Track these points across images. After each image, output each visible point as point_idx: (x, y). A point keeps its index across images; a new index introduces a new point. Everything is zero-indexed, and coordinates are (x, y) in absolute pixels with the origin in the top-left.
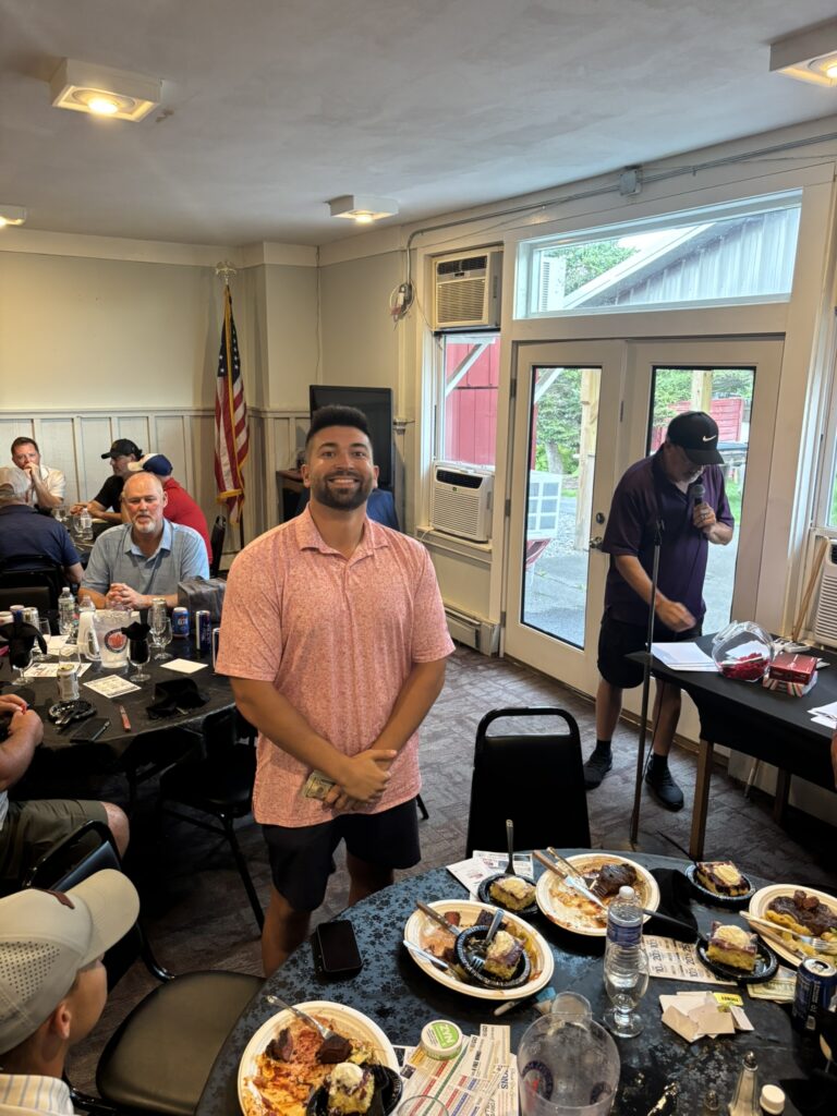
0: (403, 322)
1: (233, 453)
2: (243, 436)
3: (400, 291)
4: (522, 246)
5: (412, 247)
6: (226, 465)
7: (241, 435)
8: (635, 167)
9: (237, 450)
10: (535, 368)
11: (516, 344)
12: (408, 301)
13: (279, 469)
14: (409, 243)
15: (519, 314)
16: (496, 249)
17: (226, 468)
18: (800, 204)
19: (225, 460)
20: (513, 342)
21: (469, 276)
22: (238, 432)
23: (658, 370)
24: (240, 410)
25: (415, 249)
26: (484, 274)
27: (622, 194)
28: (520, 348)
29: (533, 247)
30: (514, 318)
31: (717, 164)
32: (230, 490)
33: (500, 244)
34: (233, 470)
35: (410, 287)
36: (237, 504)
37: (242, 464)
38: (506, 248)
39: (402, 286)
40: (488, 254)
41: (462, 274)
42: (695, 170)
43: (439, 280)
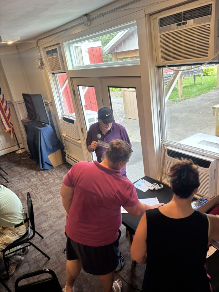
0: (43, 71)
1: (6, 117)
2: (8, 112)
3: (39, 61)
4: (65, 44)
5: (38, 46)
6: (4, 122)
7: (7, 111)
8: (86, 15)
9: (7, 116)
10: (78, 86)
11: (71, 78)
12: (42, 64)
13: (22, 119)
14: (37, 44)
15: (70, 68)
16: (58, 46)
17: (5, 123)
18: (136, 26)
19: (4, 120)
20: (70, 77)
21: (55, 55)
22: (6, 110)
23: (109, 88)
24: (5, 104)
25: (39, 46)
26: (58, 55)
27: (85, 25)
28: (73, 79)
29: (69, 44)
30: (69, 70)
31: (109, 12)
32: (8, 129)
33: (59, 44)
34: (7, 123)
35: (41, 59)
36: (11, 132)
37: (10, 120)
38: (61, 45)
39: (39, 59)
40: (57, 48)
41: (52, 55)
42: (103, 15)
43: (48, 57)
